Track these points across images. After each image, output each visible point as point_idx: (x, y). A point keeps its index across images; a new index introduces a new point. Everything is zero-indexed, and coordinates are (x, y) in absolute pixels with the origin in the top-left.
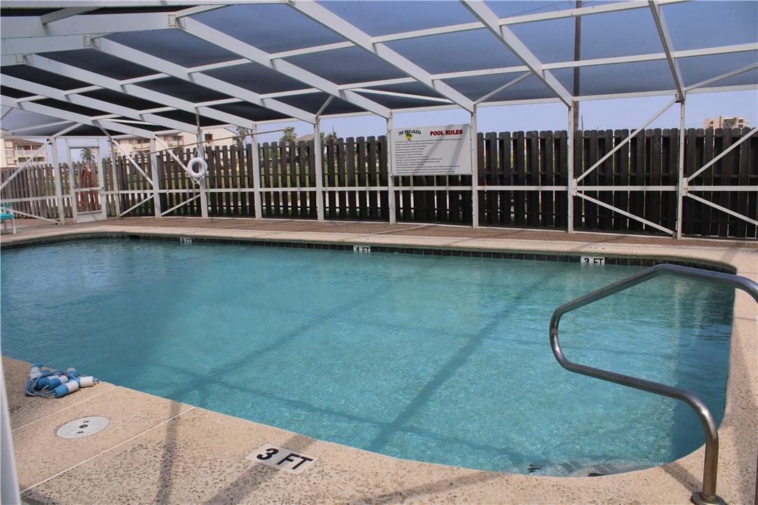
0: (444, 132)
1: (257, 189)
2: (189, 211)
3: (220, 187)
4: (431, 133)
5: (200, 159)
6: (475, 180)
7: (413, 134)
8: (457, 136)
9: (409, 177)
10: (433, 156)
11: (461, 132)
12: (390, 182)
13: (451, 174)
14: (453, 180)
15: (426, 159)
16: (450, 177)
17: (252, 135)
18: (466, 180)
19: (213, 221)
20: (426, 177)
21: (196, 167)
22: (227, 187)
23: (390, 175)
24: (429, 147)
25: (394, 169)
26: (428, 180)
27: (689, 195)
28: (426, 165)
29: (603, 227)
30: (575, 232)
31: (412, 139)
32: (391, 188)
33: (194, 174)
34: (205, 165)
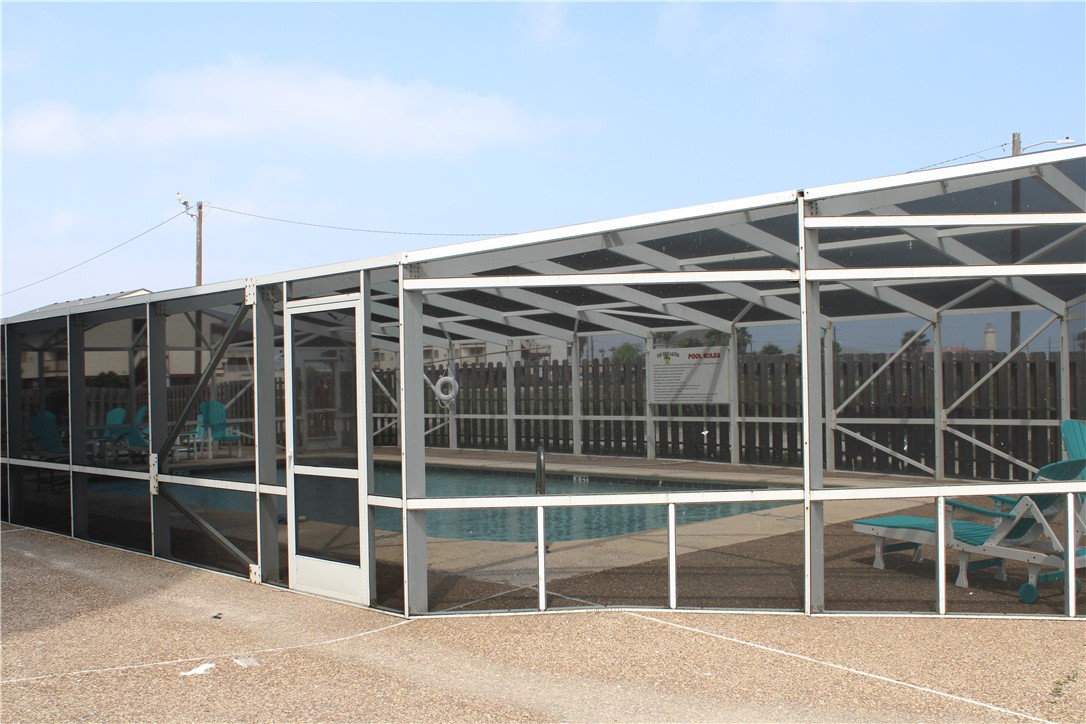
0: (702, 356)
1: (511, 416)
2: (439, 441)
3: (475, 412)
4: (690, 356)
5: (450, 379)
6: (734, 409)
7: (671, 357)
8: (715, 360)
9: (665, 406)
10: (690, 383)
11: (719, 356)
12: (648, 410)
13: (709, 403)
14: (711, 410)
15: (684, 385)
16: (708, 406)
17: (507, 353)
18: (724, 410)
19: (460, 453)
20: (696, 405)
21: (446, 387)
22: (483, 412)
23: (648, 403)
24: (688, 371)
25: (652, 395)
26: (688, 410)
27: (949, 429)
28: (684, 392)
29: (866, 466)
30: (835, 471)
31: (670, 362)
32: (649, 419)
33: (443, 396)
34: (456, 385)
